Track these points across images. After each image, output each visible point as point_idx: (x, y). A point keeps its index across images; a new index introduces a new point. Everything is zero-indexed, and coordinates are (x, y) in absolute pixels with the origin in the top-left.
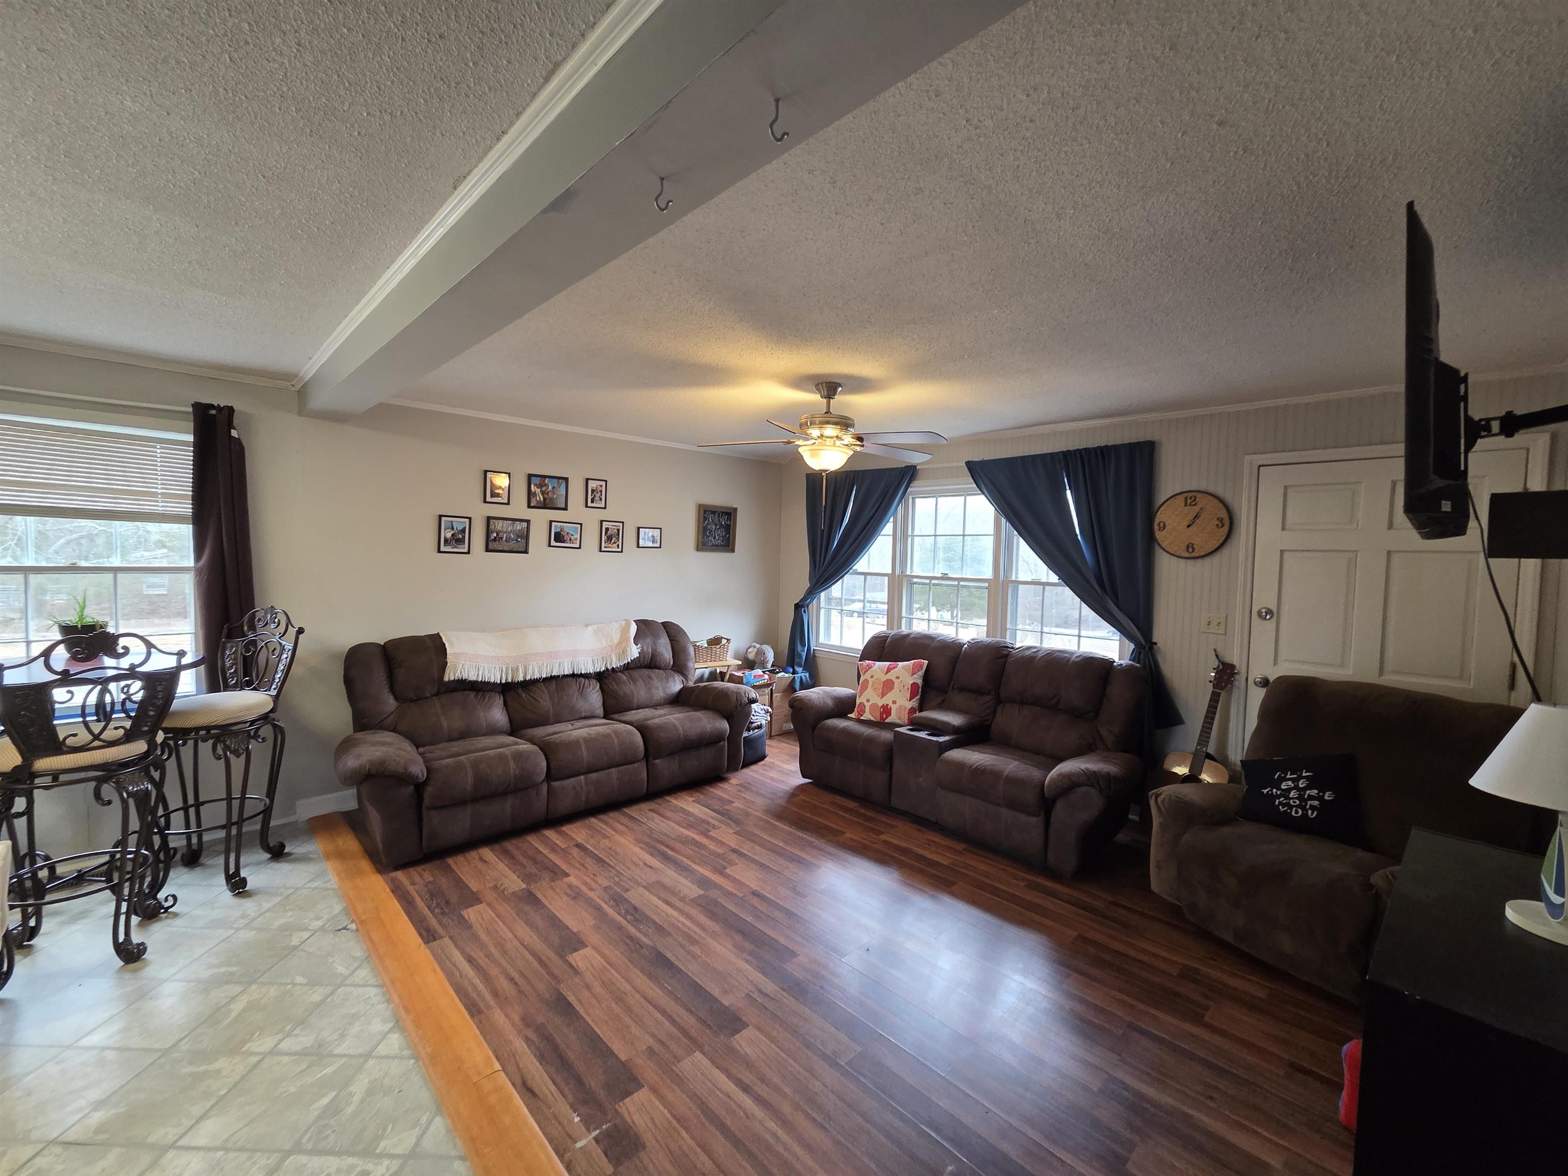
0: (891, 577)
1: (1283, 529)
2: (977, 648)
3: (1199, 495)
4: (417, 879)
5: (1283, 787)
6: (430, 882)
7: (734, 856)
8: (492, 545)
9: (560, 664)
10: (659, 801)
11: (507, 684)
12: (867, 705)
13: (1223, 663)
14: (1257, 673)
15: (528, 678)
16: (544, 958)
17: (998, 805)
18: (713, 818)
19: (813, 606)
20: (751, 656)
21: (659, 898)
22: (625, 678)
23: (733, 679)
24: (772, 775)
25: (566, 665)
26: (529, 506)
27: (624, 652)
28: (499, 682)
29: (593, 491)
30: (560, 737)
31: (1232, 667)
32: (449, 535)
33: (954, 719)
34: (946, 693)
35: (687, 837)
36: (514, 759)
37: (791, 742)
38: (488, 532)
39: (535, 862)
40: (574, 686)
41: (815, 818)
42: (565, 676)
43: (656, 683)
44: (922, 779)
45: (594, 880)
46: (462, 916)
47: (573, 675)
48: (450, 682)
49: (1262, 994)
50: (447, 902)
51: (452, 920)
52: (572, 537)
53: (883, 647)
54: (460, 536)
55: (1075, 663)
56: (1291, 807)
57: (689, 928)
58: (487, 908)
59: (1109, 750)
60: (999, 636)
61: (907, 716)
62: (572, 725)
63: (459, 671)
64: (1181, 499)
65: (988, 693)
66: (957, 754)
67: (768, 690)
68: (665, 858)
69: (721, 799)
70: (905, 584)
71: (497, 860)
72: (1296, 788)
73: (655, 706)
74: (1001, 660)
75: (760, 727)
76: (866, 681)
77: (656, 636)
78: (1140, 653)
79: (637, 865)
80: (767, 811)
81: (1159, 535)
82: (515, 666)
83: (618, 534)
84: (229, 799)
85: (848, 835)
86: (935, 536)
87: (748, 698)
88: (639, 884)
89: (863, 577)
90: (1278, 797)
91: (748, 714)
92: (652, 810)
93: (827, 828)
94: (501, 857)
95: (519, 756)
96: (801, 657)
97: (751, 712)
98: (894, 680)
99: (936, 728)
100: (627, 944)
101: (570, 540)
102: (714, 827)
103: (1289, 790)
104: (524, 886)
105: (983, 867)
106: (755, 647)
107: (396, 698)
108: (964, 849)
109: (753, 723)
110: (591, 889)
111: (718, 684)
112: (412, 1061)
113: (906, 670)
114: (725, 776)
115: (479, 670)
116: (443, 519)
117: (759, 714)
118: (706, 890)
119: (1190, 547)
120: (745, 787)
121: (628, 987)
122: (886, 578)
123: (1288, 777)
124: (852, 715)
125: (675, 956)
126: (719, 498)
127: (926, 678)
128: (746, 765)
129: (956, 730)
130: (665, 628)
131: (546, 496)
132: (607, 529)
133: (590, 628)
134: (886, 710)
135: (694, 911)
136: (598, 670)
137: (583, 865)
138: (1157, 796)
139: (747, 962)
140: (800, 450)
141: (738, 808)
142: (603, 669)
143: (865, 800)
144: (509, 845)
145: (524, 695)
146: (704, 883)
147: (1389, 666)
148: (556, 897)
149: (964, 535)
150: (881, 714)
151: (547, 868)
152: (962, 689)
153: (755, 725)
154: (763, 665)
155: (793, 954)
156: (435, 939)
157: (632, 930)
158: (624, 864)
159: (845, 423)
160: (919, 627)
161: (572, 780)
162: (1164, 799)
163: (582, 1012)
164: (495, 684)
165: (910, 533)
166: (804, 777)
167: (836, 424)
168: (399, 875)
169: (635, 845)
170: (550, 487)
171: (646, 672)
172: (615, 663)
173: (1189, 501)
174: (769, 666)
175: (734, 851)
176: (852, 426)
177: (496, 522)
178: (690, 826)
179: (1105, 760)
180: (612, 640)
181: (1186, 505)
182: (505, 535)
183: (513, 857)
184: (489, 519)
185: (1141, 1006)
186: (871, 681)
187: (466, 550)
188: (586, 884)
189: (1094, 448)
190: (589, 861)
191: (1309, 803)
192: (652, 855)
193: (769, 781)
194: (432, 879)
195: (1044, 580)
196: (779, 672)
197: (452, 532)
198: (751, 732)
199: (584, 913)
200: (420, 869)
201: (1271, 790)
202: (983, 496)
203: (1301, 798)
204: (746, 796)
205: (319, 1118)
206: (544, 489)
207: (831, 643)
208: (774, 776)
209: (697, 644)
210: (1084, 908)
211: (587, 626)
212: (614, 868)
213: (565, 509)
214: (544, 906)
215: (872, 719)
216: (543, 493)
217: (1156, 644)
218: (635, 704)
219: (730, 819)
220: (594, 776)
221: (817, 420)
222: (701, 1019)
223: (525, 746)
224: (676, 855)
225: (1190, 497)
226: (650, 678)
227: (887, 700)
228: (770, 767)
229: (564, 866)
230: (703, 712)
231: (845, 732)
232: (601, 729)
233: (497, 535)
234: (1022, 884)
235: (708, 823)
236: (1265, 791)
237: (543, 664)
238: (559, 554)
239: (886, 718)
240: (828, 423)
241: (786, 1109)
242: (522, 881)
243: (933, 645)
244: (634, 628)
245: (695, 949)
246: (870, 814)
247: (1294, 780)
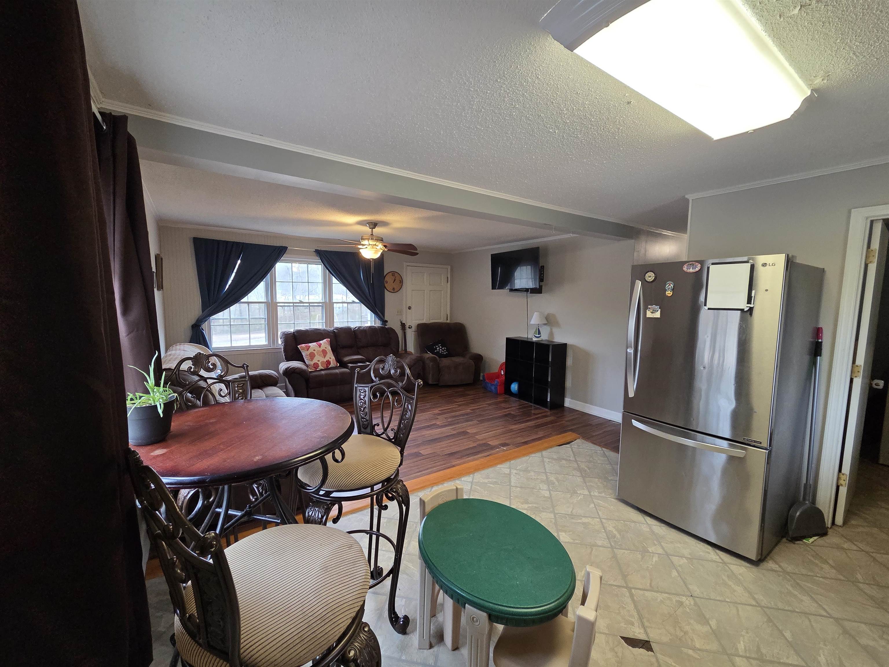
0: (267, 303)
1: (412, 284)
2: (342, 330)
3: (395, 273)
12: (319, 363)
13: (402, 323)
14: (408, 325)
31: (405, 324)
61: (336, 363)
64: (391, 273)
65: (354, 346)
70: (274, 306)
72: (441, 349)
78: (384, 323)
81: (386, 286)
86: (292, 282)
98: (325, 349)
113: (323, 344)
119: (394, 289)
122: (263, 304)
123: (437, 347)
134: (328, 362)
149: (308, 282)
150: (327, 365)
165: (276, 280)
167: (376, 240)
181: (392, 276)
186: (315, 352)
191: (444, 350)
201: (437, 351)
207: (223, 346)
215: (323, 368)
217: (386, 319)
225: (393, 273)
227: (327, 358)
240: (373, 239)
247: (439, 347)
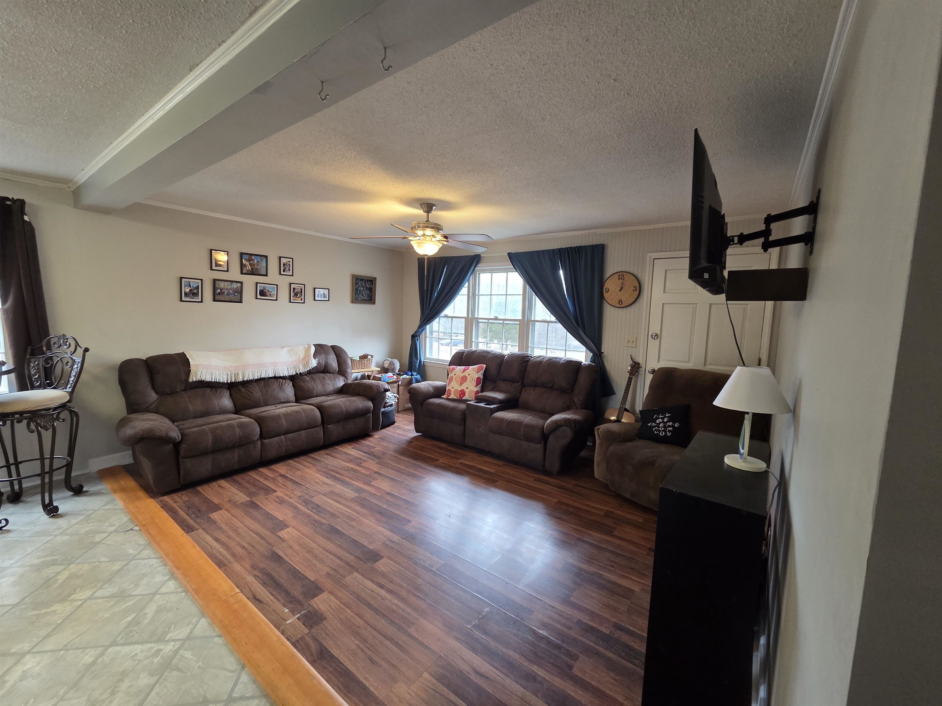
0: (467, 319)
1: (664, 292)
2: (513, 358)
3: (625, 274)
4: (178, 499)
5: (657, 422)
6: (187, 501)
7: (376, 475)
8: (217, 297)
9: (266, 371)
10: (331, 449)
11: (232, 383)
12: (452, 390)
13: (634, 362)
14: (650, 367)
15: (245, 379)
16: (263, 535)
17: (521, 440)
18: (363, 456)
19: (422, 336)
20: (386, 366)
21: (332, 499)
22: (308, 379)
23: (375, 378)
24: (398, 432)
25: (270, 370)
26: (242, 273)
27: (307, 363)
28: (226, 382)
29: (284, 265)
30: (268, 414)
31: (639, 364)
32: (187, 290)
33: (499, 396)
34: (495, 382)
35: (348, 467)
36: (238, 427)
37: (410, 414)
38: (214, 289)
39: (254, 485)
40: (275, 385)
41: (423, 453)
42: (270, 378)
43: (328, 381)
44: (481, 429)
45: (292, 493)
46: (209, 517)
47: (275, 378)
48: (194, 382)
49: (641, 520)
50: (199, 511)
51: (203, 520)
52: (271, 293)
53: (462, 358)
54: (195, 291)
55: (562, 363)
56: (660, 431)
57: (350, 513)
58: (225, 512)
59: (577, 408)
60: (524, 351)
61: (474, 396)
62: (275, 406)
63: (199, 376)
64: (617, 275)
65: (518, 382)
66: (500, 414)
67: (396, 385)
68: (335, 479)
69: (368, 446)
70: (474, 323)
71: (230, 486)
72: (663, 422)
73: (328, 395)
74: (525, 364)
75: (391, 405)
76: (452, 377)
77: (327, 353)
78: (595, 358)
79: (317, 483)
80: (397, 451)
81: (606, 295)
82: (237, 372)
83: (301, 292)
84: (42, 458)
85: (441, 461)
86: (491, 295)
87: (384, 389)
88: (320, 493)
89: (450, 319)
90: (655, 427)
91: (384, 398)
92: (327, 454)
93: (430, 458)
94: (232, 484)
95: (242, 425)
96: (415, 366)
97: (386, 396)
98: (467, 376)
99: (489, 401)
100: (313, 524)
101: (270, 295)
102: (364, 461)
103: (660, 423)
104: (248, 499)
105: (512, 472)
106: (388, 360)
107: (157, 393)
108: (503, 464)
109: (387, 403)
110: (291, 498)
111: (366, 381)
112: (184, 594)
113: (474, 370)
114: (371, 434)
115: (212, 374)
116: (183, 280)
117: (391, 397)
118: (360, 494)
119: (620, 302)
120: (383, 439)
121: (314, 545)
122: (463, 320)
123: (660, 417)
124: (444, 396)
125: (341, 528)
126: (365, 271)
127: (485, 374)
128: (383, 427)
129: (500, 402)
130: (333, 349)
131: (253, 267)
132: (294, 289)
133: (285, 350)
134: (463, 393)
135: (353, 505)
136: (291, 374)
137: (285, 485)
138: (598, 429)
139: (383, 527)
140: (412, 243)
141: (379, 450)
142: (294, 373)
143: (450, 443)
144: (237, 478)
145: (243, 390)
146: (358, 490)
147: (708, 362)
148: (269, 503)
149: (506, 295)
150: (460, 395)
151: (263, 489)
152: (504, 380)
153: (389, 404)
154: (393, 371)
155: (409, 521)
156: (193, 531)
157: (316, 517)
158: (310, 484)
159: (437, 228)
160: (482, 347)
161: (276, 438)
162: (601, 431)
163: (287, 560)
164: (223, 383)
165: (477, 293)
166: (417, 432)
167: (432, 228)
168: (166, 498)
169: (317, 473)
170: (256, 261)
171: (322, 375)
172: (302, 370)
173: (620, 277)
174: (397, 371)
175: (376, 473)
176: (442, 230)
177: (220, 282)
178: (350, 461)
179: (575, 413)
180: (299, 356)
181: (619, 279)
182: (226, 291)
183: (240, 484)
184: (215, 280)
185: (585, 530)
186: (454, 377)
187: (200, 300)
188: (287, 495)
189: (574, 247)
190: (289, 484)
191: (668, 429)
192: (327, 477)
193: (397, 436)
194: (187, 499)
195: (548, 320)
196: (403, 375)
197: (190, 288)
198: (386, 409)
199: (287, 511)
200: (179, 494)
201: (652, 424)
202: (517, 273)
203: (664, 427)
204: (383, 444)
205: (126, 628)
206: (251, 262)
207: (433, 357)
208: (400, 433)
209: (353, 359)
210: (562, 489)
211: (283, 348)
212: (305, 486)
213: (266, 275)
214: (261, 508)
215: (455, 398)
216: (251, 265)
217: (603, 353)
218: (315, 393)
219: (374, 456)
220: (290, 435)
221: (421, 225)
222: (357, 556)
223: (245, 419)
224: (342, 477)
225: (621, 275)
226: (324, 378)
227: (463, 387)
228: (398, 428)
229: (273, 487)
230: (357, 397)
231: (439, 405)
232: (294, 408)
233: (221, 290)
234: (532, 479)
235: (361, 459)
236: (649, 425)
237: (255, 371)
238: (263, 303)
239: (463, 397)
240: (427, 227)
241: (404, 593)
242: (247, 496)
243: (489, 356)
244: (313, 349)
245: (354, 523)
246: (453, 449)
247: (662, 418)
